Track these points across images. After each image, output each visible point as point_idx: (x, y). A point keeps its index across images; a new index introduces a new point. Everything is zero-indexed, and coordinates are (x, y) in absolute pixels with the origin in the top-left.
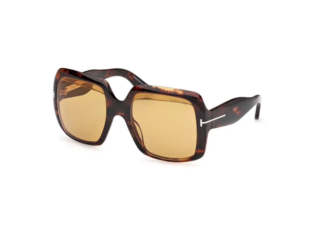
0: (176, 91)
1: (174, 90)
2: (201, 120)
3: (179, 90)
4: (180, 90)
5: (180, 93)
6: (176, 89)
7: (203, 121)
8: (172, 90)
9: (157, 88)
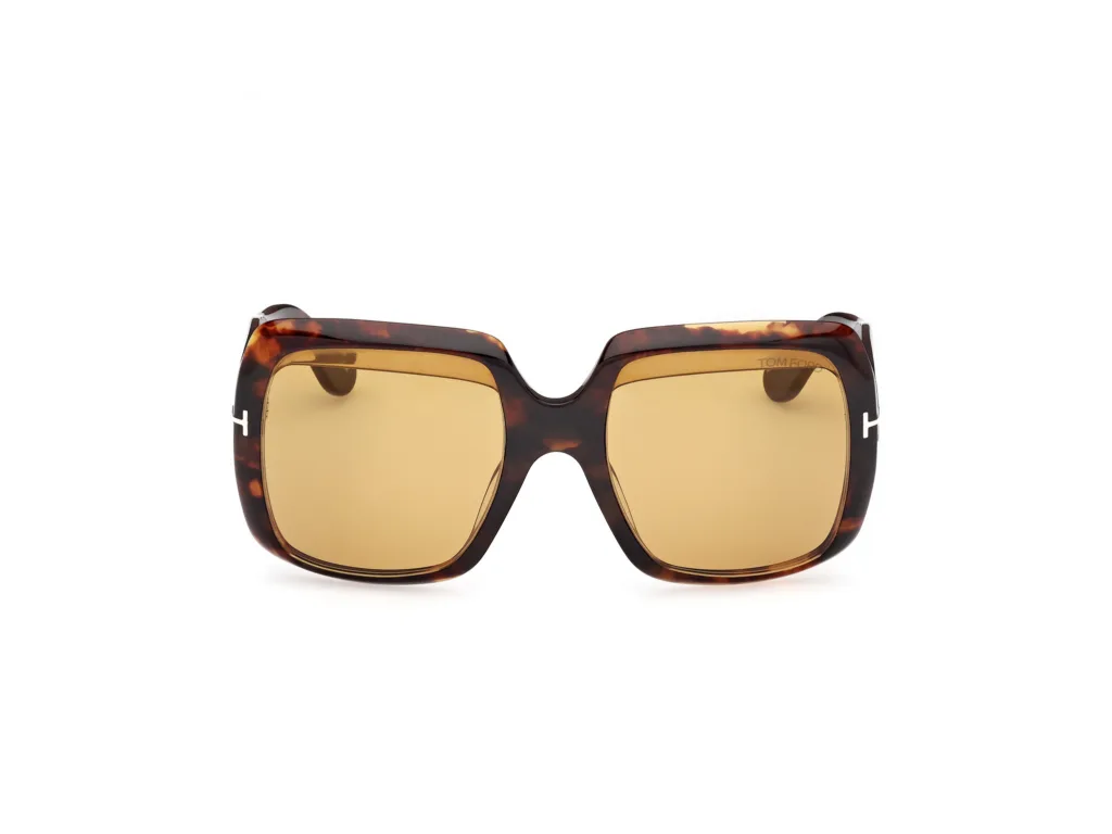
0: (777, 329)
1: (769, 326)
2: (866, 415)
3: (784, 325)
4: (789, 322)
5: (791, 331)
6: (773, 324)
7: (870, 420)
8: (762, 328)
9: (707, 331)
